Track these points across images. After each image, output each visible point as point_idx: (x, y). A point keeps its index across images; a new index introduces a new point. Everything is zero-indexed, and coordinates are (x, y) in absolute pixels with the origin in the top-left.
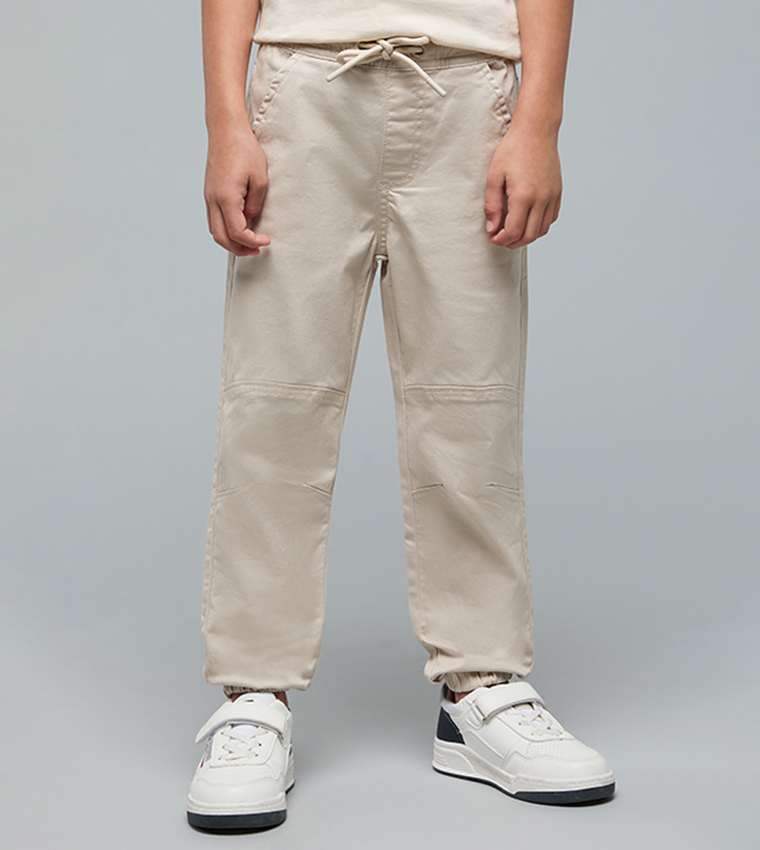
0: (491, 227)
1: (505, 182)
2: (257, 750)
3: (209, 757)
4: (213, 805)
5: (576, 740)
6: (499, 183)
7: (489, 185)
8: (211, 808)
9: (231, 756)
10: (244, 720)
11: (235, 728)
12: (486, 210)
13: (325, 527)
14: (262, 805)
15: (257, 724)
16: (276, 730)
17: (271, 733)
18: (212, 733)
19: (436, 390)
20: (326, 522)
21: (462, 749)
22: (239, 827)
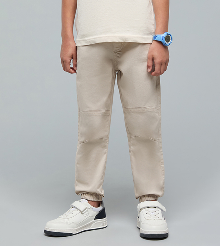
0: (149, 70)
1: (153, 58)
6: (151, 58)
7: (148, 58)
12: (147, 65)
13: (106, 149)
15: (76, 208)
17: (79, 211)
20: (106, 148)
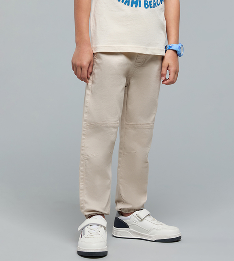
0: (164, 78)
2: (99, 233)
3: (84, 234)
4: (88, 249)
5: (165, 224)
6: (167, 66)
7: (164, 66)
8: (87, 250)
9: (91, 234)
10: (94, 224)
11: (91, 226)
14: (102, 249)
15: (98, 225)
16: (104, 227)
17: (102, 228)
18: (84, 228)
19: (138, 125)
21: (129, 230)
22: (96, 256)
